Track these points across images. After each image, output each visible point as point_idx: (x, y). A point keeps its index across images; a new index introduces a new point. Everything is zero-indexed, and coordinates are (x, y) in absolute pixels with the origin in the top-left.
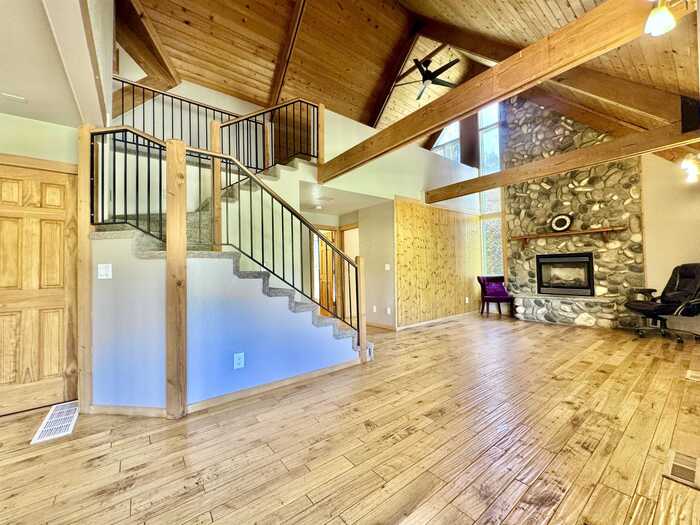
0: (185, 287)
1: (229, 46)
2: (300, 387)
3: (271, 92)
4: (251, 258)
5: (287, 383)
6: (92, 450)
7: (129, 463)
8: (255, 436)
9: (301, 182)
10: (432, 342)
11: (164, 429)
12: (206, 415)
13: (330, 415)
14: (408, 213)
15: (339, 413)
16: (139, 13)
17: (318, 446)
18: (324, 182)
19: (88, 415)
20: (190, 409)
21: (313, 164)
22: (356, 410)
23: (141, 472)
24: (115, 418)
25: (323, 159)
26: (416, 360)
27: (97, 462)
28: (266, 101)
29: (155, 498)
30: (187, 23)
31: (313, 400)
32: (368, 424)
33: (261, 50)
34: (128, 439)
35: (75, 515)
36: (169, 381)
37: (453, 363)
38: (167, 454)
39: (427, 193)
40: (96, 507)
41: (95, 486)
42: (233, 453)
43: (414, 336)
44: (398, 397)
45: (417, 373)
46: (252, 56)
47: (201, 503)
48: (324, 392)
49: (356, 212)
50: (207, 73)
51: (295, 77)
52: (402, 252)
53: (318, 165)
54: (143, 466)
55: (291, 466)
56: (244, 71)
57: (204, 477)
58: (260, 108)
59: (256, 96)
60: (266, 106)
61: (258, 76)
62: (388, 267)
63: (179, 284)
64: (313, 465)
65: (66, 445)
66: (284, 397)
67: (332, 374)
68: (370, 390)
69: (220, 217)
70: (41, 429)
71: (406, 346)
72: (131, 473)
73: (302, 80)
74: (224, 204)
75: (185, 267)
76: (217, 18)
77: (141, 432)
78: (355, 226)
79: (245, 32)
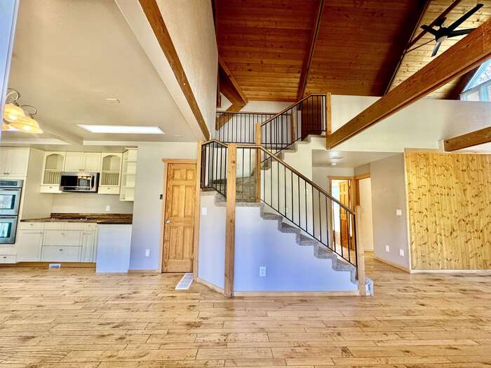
0: (234, 223)
1: (273, 73)
2: (303, 301)
3: (299, 92)
4: (271, 207)
5: (295, 294)
6: (193, 301)
7: (203, 314)
8: (263, 324)
9: (313, 150)
10: (453, 294)
11: (222, 301)
12: (241, 301)
13: (316, 331)
14: (422, 163)
15: (324, 332)
16: (228, 75)
17: (298, 349)
18: (331, 148)
19: (196, 282)
20: (236, 294)
21: (323, 137)
22: (339, 334)
23: (205, 322)
24: (205, 288)
25: (330, 132)
26: (422, 308)
27: (192, 308)
28: (295, 98)
29: (206, 339)
30: (250, 70)
31: (307, 314)
32: (345, 350)
33: (291, 69)
34: (206, 301)
35: (177, 331)
36: (226, 275)
37: (474, 325)
38: (217, 316)
39: (447, 142)
40: (184, 331)
41: (188, 320)
42: (247, 330)
43: (430, 283)
44: (385, 338)
45: (417, 321)
46: (285, 74)
47: (223, 352)
48: (318, 310)
49: (369, 164)
50: (261, 93)
51: (314, 76)
52: (416, 199)
53: (326, 136)
54: (207, 318)
55: (276, 355)
56: (282, 84)
57: (229, 338)
58: (292, 103)
59: (289, 97)
60: (297, 100)
61: (290, 85)
62: (399, 212)
63: (231, 221)
64: (290, 362)
65: (184, 294)
66: (290, 304)
67: (331, 298)
68: (358, 322)
69: (260, 179)
70: (180, 283)
71: (416, 290)
72: (202, 320)
73: (320, 77)
74: (262, 172)
75: (235, 212)
76: (265, 61)
77: (211, 299)
78: (367, 175)
79: (280, 62)
